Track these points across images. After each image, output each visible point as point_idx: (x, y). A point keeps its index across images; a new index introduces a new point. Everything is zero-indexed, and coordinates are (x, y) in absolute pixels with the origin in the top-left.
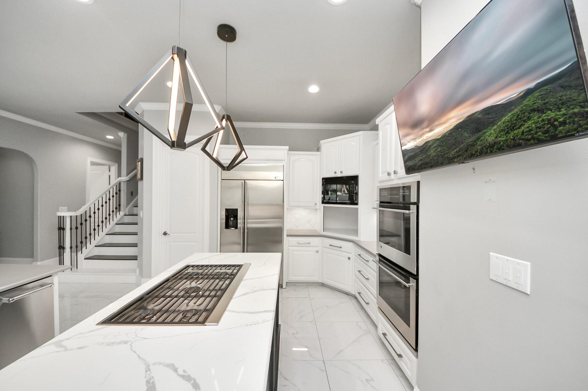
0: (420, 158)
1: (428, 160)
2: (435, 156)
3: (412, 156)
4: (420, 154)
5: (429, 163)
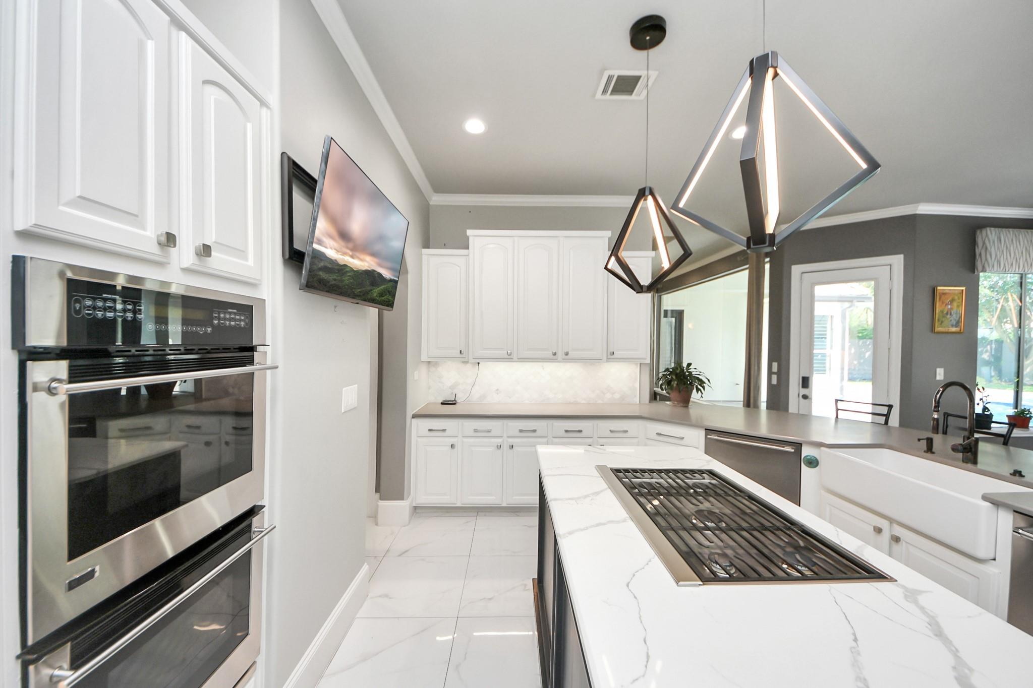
0: (335, 277)
1: (340, 284)
2: (347, 285)
3: (328, 267)
4: (337, 273)
5: (340, 288)
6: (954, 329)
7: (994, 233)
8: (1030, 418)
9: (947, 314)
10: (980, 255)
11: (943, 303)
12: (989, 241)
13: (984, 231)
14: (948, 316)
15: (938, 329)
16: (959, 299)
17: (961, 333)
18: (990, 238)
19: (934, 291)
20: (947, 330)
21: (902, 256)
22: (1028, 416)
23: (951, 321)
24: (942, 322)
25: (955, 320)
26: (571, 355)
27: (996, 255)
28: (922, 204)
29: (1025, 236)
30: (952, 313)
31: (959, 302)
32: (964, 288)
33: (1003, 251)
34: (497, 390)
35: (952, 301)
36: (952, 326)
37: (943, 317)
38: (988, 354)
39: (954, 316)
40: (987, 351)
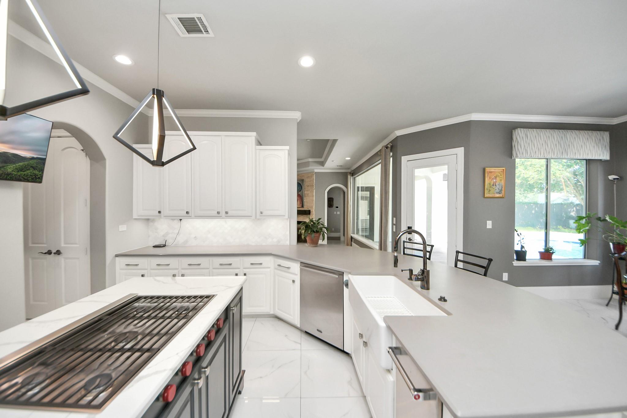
6: (498, 195)
7: (523, 132)
8: (553, 253)
9: (493, 185)
10: (515, 146)
11: (490, 178)
12: (520, 137)
13: (516, 130)
14: (494, 187)
15: (486, 195)
16: (501, 175)
17: (503, 198)
18: (519, 134)
19: (484, 170)
20: (493, 196)
21: (463, 148)
22: (551, 252)
23: (496, 189)
24: (490, 190)
25: (499, 189)
26: (230, 214)
27: (525, 146)
28: (473, 114)
29: (545, 133)
30: (497, 185)
31: (501, 178)
32: (504, 168)
33: (529, 144)
34: (195, 237)
35: (496, 177)
36: (497, 193)
37: (490, 187)
38: (574, 212)
39: (498, 186)
40: (573, 211)
